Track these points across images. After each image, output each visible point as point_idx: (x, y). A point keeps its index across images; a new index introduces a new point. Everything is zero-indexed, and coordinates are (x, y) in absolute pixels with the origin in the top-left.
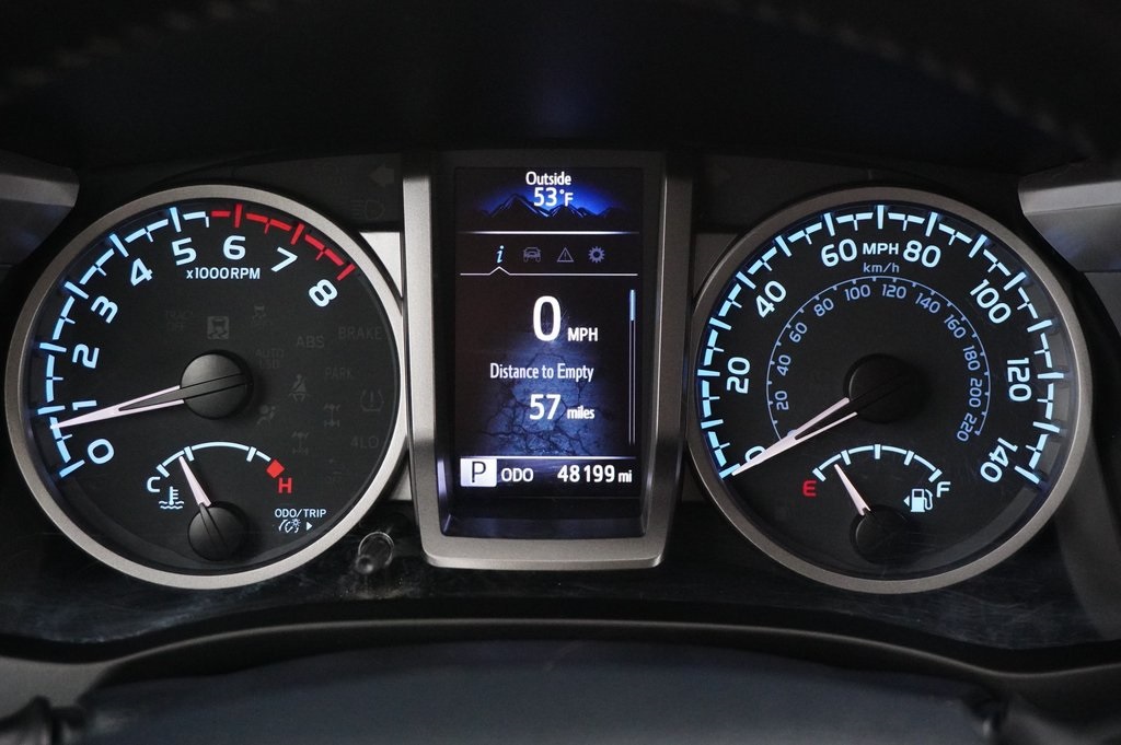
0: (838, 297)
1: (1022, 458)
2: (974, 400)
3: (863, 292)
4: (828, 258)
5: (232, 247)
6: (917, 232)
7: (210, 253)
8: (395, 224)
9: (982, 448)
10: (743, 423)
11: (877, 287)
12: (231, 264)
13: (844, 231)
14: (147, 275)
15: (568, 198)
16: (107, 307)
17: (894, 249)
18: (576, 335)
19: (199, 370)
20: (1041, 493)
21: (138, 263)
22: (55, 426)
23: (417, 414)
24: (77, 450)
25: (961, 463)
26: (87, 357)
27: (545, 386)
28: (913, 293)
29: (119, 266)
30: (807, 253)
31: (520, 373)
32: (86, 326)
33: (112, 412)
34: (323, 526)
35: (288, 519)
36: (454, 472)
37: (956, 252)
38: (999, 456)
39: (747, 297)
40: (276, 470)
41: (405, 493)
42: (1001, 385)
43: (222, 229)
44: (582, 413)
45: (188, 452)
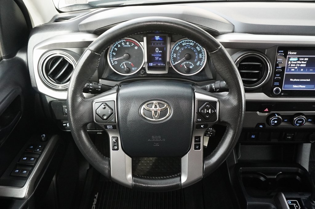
0: (184, 48)
1: (200, 63)
2: (196, 58)
3: (186, 48)
4: (183, 44)
5: (128, 43)
6: (191, 42)
7: (126, 44)
8: (143, 41)
9: (197, 62)
10: (175, 60)
11: (188, 47)
12: (128, 45)
13: (185, 42)
14: (120, 46)
15: (159, 39)
16: (116, 49)
17: (189, 44)
18: (160, 52)
19: (125, 55)
20: (202, 66)
21: (119, 45)
22: (112, 60)
23: (145, 59)
24: (114, 63)
25: (195, 63)
26: (114, 54)
27: (157, 56)
28: (191, 48)
29: (117, 45)
30: (181, 44)
31: (154, 55)
32: (114, 51)
33: (117, 59)
34: (137, 70)
35: (133, 69)
36: (149, 64)
37: (195, 44)
38: (198, 63)
39: (176, 48)
40: (132, 64)
41: (144, 66)
42: (199, 56)
43: (127, 42)
44: (160, 59)
45: (124, 63)
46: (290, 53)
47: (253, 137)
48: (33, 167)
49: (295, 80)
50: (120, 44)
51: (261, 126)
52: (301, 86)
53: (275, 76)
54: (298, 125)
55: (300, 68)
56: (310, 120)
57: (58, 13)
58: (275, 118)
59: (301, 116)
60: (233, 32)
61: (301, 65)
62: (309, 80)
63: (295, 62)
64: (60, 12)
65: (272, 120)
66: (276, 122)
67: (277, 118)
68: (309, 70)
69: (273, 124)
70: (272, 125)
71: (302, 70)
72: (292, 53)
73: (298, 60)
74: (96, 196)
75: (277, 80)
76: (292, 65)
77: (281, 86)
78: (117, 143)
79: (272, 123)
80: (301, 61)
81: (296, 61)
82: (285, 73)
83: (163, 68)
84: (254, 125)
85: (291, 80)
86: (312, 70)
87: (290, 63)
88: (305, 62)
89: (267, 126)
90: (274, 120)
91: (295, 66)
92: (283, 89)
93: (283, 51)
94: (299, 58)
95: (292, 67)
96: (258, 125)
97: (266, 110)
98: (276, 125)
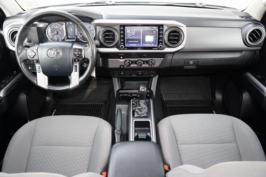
8: (63, 25)
12: (56, 27)
14: (53, 28)
17: (87, 26)
19: (55, 32)
22: (49, 35)
23: (65, 34)
33: (52, 34)
40: (59, 37)
43: (56, 25)
44: (73, 34)
45: (55, 36)
46: (126, 28)
47: (122, 73)
48: (7, 84)
49: (131, 42)
50: (53, 26)
51: (122, 67)
52: (134, 45)
53: (121, 40)
54: (139, 65)
55: (132, 35)
56: (146, 63)
57: (23, 11)
59: (140, 61)
60: (102, 19)
61: (133, 34)
62: (137, 42)
63: (130, 33)
64: (24, 10)
66: (128, 64)
68: (136, 36)
71: (133, 36)
72: (128, 28)
73: (131, 32)
74: (55, 111)
75: (122, 42)
76: (128, 34)
77: (124, 45)
78: (39, 69)
80: (132, 32)
81: (130, 32)
82: (126, 38)
83: (74, 39)
84: (118, 66)
85: (129, 41)
86: (138, 36)
87: (127, 33)
89: (125, 66)
90: (127, 63)
91: (130, 35)
92: (126, 46)
93: (122, 27)
94: (131, 30)
96: (121, 66)
97: (121, 57)
98: (128, 65)
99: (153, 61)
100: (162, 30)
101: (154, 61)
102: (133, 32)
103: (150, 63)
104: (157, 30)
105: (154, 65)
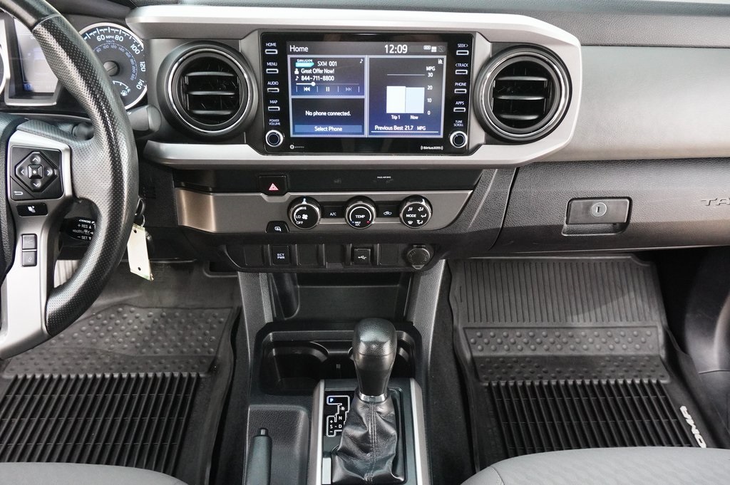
0: (102, 48)
2: (134, 71)
3: (107, 47)
4: (99, 39)
6: (118, 33)
9: (136, 82)
11: (110, 46)
13: (101, 33)
17: (113, 37)
25: (133, 85)
28: (118, 47)
30: (94, 38)
37: (126, 38)
38: (141, 83)
42: (140, 68)
46: (293, 48)
49: (316, 113)
51: (278, 229)
52: (331, 128)
53: (267, 104)
54: (358, 223)
55: (322, 84)
56: (387, 213)
58: (301, 208)
59: (361, 203)
61: (325, 78)
62: (348, 114)
63: (310, 71)
65: (295, 214)
66: (305, 217)
67: (305, 208)
68: (342, 88)
69: (299, 223)
70: (299, 225)
71: (328, 89)
72: (299, 49)
73: (315, 66)
75: (274, 115)
76: (303, 78)
77: (284, 128)
79: (298, 220)
80: (322, 68)
81: (312, 68)
82: (291, 97)
83: (49, 96)
84: (262, 228)
85: (308, 113)
86: (349, 89)
87: (297, 72)
88: (332, 72)
89: (291, 227)
90: (301, 213)
91: (311, 81)
92: (292, 135)
93: (274, 44)
94: (315, 60)
95: (305, 81)
96: (272, 224)
97: (273, 187)
98: (307, 224)
99: (423, 203)
100: (468, 60)
101: (427, 201)
102: (329, 67)
103: (406, 212)
104: (443, 60)
105: (425, 219)
